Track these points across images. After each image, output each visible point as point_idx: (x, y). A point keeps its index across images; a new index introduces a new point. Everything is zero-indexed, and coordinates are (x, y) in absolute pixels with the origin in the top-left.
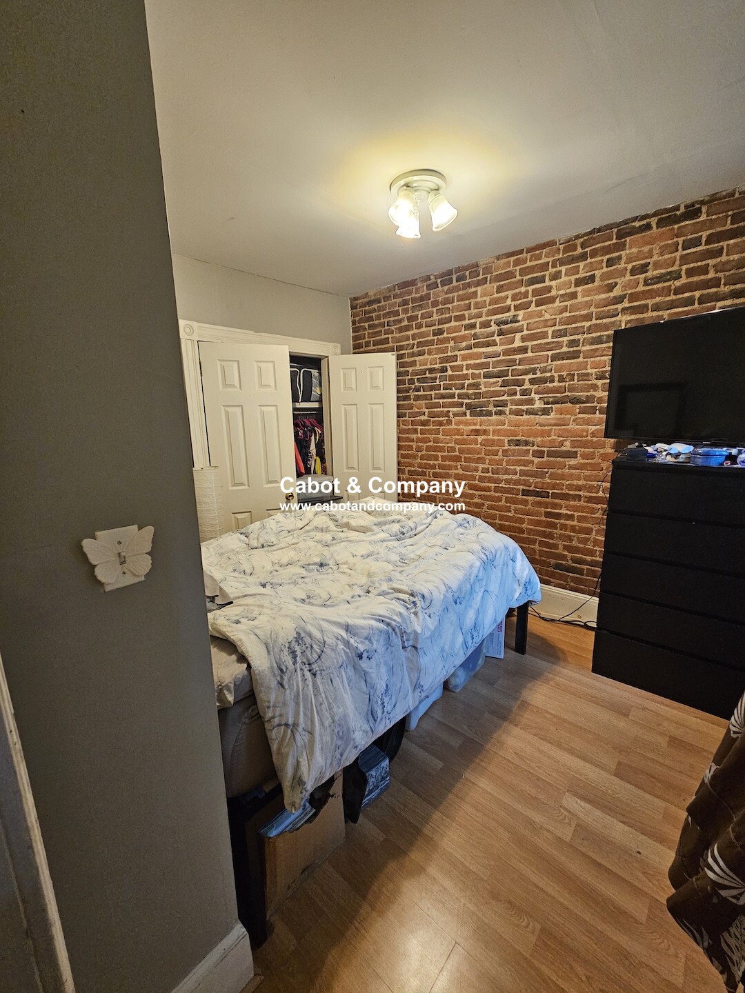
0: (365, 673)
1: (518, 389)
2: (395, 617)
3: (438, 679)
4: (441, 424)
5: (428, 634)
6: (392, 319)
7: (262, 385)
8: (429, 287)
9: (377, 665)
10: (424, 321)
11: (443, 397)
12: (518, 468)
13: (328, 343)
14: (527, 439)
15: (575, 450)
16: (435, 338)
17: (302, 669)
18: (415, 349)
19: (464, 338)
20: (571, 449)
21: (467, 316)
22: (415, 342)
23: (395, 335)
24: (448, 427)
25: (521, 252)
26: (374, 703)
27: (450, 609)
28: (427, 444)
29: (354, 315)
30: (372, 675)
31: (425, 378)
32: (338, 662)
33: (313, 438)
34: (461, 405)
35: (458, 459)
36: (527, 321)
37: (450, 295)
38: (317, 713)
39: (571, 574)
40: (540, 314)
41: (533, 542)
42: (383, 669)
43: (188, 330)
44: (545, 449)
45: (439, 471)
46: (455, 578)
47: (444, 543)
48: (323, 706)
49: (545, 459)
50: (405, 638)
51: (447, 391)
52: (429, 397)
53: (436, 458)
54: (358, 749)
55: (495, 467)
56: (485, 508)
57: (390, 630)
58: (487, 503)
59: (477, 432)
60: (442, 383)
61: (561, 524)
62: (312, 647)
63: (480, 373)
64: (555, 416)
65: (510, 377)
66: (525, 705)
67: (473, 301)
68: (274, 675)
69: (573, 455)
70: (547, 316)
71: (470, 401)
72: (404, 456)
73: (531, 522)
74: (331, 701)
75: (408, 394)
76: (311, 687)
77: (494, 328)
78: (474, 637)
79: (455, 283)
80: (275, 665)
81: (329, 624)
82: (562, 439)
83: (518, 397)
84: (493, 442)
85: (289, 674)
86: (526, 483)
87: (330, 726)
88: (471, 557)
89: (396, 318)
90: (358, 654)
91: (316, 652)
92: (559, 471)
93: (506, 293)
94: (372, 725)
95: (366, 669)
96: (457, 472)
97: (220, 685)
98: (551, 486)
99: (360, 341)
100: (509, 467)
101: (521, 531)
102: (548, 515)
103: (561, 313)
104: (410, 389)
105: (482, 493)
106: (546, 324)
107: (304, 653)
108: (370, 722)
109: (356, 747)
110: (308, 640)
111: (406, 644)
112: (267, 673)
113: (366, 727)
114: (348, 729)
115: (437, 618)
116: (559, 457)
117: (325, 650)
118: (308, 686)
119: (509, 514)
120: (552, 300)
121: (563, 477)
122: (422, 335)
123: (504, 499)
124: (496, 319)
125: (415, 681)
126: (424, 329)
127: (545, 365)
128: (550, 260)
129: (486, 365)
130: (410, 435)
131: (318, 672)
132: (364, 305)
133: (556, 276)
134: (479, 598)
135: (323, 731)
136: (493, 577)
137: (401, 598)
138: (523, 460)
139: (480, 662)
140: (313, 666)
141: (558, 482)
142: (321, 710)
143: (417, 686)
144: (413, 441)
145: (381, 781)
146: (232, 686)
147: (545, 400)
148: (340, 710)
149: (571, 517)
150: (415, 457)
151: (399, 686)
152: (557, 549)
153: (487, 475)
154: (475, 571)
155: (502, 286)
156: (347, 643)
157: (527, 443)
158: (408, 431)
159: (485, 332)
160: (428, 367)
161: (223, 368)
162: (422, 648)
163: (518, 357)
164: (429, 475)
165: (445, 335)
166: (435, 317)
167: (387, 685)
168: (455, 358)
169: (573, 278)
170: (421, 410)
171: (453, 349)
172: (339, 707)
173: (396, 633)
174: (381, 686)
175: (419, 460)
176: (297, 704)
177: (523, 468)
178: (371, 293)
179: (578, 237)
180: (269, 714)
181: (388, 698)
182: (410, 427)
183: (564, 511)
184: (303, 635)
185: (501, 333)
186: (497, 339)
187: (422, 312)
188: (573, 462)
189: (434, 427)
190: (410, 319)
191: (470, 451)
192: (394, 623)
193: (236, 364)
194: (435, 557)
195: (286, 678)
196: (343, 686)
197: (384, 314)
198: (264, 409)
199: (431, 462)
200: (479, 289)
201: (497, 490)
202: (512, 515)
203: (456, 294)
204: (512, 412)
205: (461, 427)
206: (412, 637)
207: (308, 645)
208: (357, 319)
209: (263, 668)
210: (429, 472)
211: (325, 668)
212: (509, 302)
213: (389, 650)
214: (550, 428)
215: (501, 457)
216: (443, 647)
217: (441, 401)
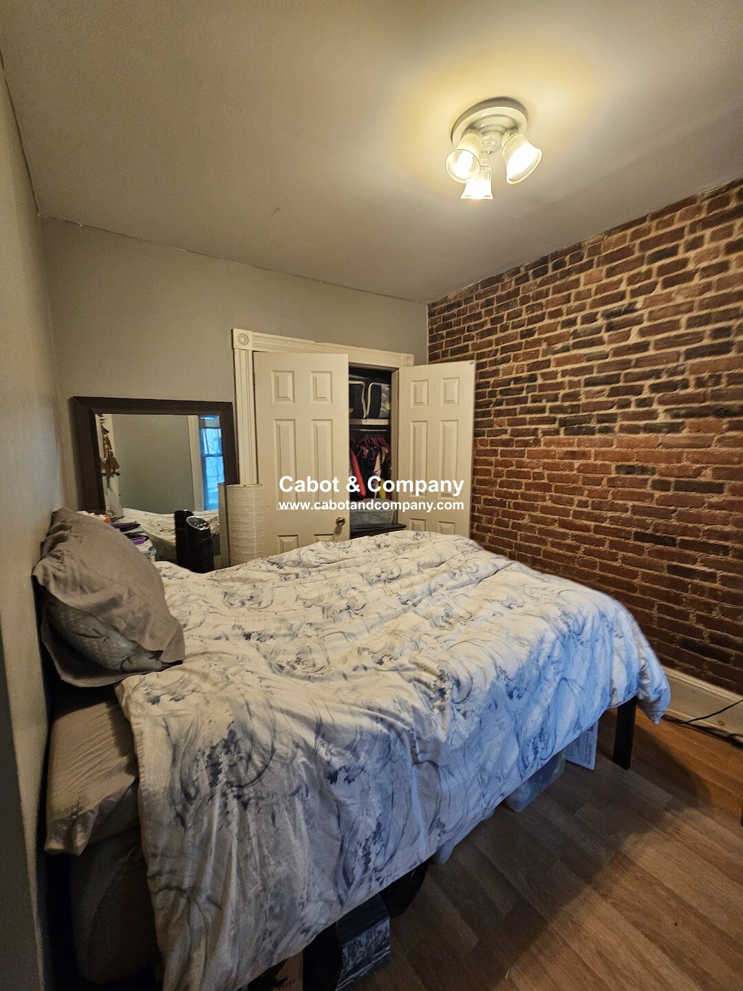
0: (340, 805)
1: (633, 398)
2: (405, 715)
3: (471, 815)
4: (526, 444)
5: (457, 743)
6: (472, 323)
7: (317, 398)
8: (518, 282)
9: (362, 791)
10: (511, 321)
11: (530, 411)
12: (630, 504)
13: (399, 354)
14: (645, 465)
15: (721, 481)
16: (524, 340)
17: (224, 795)
18: (499, 356)
19: (560, 338)
20: (714, 481)
21: (565, 311)
22: (499, 347)
23: (475, 341)
24: (535, 449)
25: (643, 220)
26: (349, 855)
27: (501, 706)
28: (509, 469)
29: (431, 323)
30: (351, 808)
31: (510, 391)
32: (291, 785)
33: (378, 458)
34: (553, 421)
35: (546, 488)
36: (650, 309)
37: (544, 288)
38: (239, 871)
39: (708, 659)
40: (669, 298)
41: (650, 605)
42: (375, 799)
43: (242, 340)
44: (672, 479)
45: (521, 501)
46: (513, 658)
47: (508, 599)
48: (251, 862)
49: (670, 493)
50: (418, 749)
51: (536, 404)
52: (512, 412)
53: (519, 486)
54: (311, 933)
55: (597, 500)
56: (580, 553)
57: (393, 735)
58: (583, 547)
59: (573, 455)
60: (530, 395)
61: (695, 586)
62: (249, 758)
63: (580, 381)
64: (689, 434)
65: (621, 384)
66: (623, 862)
67: (573, 292)
68: (173, 803)
69: (719, 489)
70: (679, 300)
71: (566, 416)
72: (480, 482)
73: (646, 577)
74: (266, 852)
75: (488, 409)
76: (234, 827)
77: (601, 322)
78: (539, 749)
79: (550, 273)
80: (178, 786)
81: (289, 719)
82: (698, 466)
83: (633, 409)
84: (594, 469)
85: (200, 802)
86: (641, 524)
87: (257, 897)
88: (543, 625)
89: (477, 322)
90: (330, 773)
91: (255, 766)
92: (693, 511)
93: (619, 276)
94: (341, 892)
95: (342, 799)
96: (544, 504)
97: (76, 813)
98: (679, 530)
99: (437, 351)
100: (616, 502)
101: (632, 588)
102: (672, 569)
103: (701, 293)
104: (490, 403)
105: (577, 533)
106: (678, 310)
107: (235, 768)
108: (339, 885)
109: (306, 931)
110: (245, 746)
111: (420, 758)
112: (161, 798)
113: (331, 894)
114: (293, 900)
115: (477, 719)
116: (693, 490)
117: (271, 764)
118: (229, 823)
119: (615, 564)
120: (689, 276)
121: (698, 519)
122: (506, 339)
123: (607, 544)
124: (605, 311)
125: (432, 815)
126: (510, 331)
127: (675, 365)
128: (688, 223)
129: (589, 370)
130: (488, 458)
131: (252, 801)
132: (442, 311)
133: (695, 244)
134: (551, 691)
135: (241, 905)
136: (578, 658)
137: (424, 679)
138: (638, 493)
139: (557, 770)
140: (246, 791)
141: (690, 525)
142: (246, 866)
143: (435, 824)
144: (491, 464)
145: (377, 951)
146: (92, 817)
147: (674, 412)
148: (280, 869)
149: (710, 577)
150: (493, 483)
151: (401, 826)
152: (688, 619)
153: (584, 510)
154: (546, 648)
155: (614, 268)
156: (312, 754)
157: (643, 470)
158: (486, 453)
159: (587, 328)
160: (514, 375)
161: (277, 379)
162: (446, 766)
163: (634, 357)
164: (509, 506)
165: (536, 336)
166: (524, 316)
167: (379, 825)
168: (547, 364)
169: (723, 243)
170: (503, 428)
171: (546, 353)
172: (278, 864)
173: (402, 741)
174: (367, 825)
175: (497, 488)
176: (204, 855)
177: (637, 503)
178: (451, 296)
179: (731, 186)
180: (153, 868)
181: (378, 846)
182: (489, 448)
183: (699, 567)
184: (239, 735)
185: (610, 328)
186: (605, 335)
187: (508, 311)
188: (716, 499)
189: (518, 449)
190: (494, 321)
191: (561, 479)
192: (400, 724)
193: (291, 375)
194: (492, 619)
195: (192, 809)
196: (294, 825)
197: (464, 318)
198: (318, 423)
199: (513, 491)
200: (582, 276)
201: (598, 530)
202: (618, 565)
203: (551, 286)
204: (623, 429)
205: (552, 448)
206: (430, 747)
207: (243, 754)
208: (435, 326)
209: (157, 788)
210: (510, 502)
211: (264, 795)
212: (623, 287)
213: (388, 767)
214: (680, 450)
215: (606, 488)
216: (484, 764)
217: (528, 416)
